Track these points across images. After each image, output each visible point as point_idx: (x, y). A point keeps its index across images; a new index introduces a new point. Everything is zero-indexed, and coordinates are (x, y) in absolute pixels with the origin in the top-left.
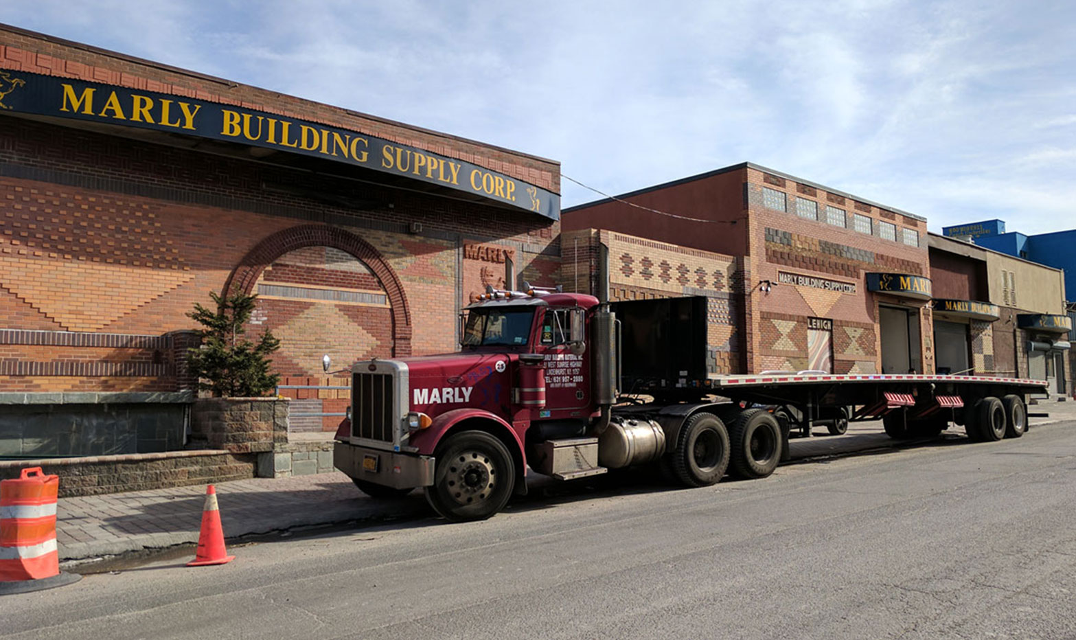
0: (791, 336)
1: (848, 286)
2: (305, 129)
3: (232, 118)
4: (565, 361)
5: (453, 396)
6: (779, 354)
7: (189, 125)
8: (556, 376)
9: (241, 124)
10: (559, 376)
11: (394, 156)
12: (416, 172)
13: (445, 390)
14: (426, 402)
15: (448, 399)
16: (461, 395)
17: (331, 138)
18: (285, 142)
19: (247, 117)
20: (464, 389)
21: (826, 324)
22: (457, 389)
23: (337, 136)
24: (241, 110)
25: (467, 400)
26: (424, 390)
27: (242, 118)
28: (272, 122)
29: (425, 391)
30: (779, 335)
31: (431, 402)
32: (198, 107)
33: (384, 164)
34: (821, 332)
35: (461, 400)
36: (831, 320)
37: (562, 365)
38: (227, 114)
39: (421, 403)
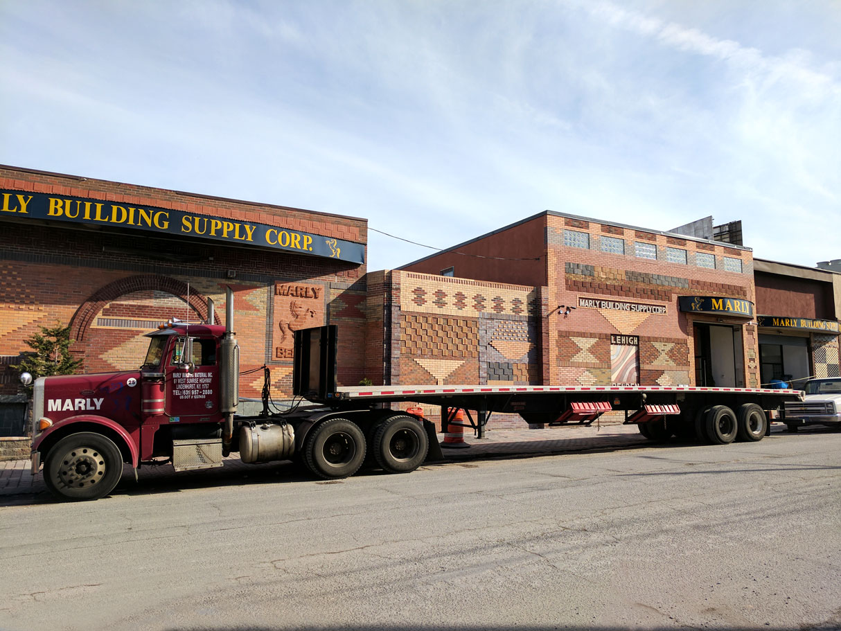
0: (592, 350)
1: (657, 308)
2: (115, 208)
3: (56, 203)
4: (194, 378)
5: (85, 405)
6: (578, 365)
7: (24, 210)
8: (186, 390)
9: (63, 207)
10: (188, 390)
11: (193, 223)
12: (213, 233)
13: (77, 401)
14: (59, 409)
15: (80, 408)
16: (93, 404)
17: (136, 213)
18: (98, 218)
19: (68, 202)
20: (95, 400)
21: (633, 340)
22: (88, 400)
23: (142, 212)
24: (63, 197)
25: (98, 408)
26: (57, 400)
27: (64, 203)
28: (88, 205)
29: (59, 401)
30: (579, 350)
31: (64, 409)
32: (31, 197)
33: (183, 229)
34: (627, 347)
35: (93, 408)
36: (638, 337)
37: (192, 381)
38: (52, 201)
39: (55, 410)
